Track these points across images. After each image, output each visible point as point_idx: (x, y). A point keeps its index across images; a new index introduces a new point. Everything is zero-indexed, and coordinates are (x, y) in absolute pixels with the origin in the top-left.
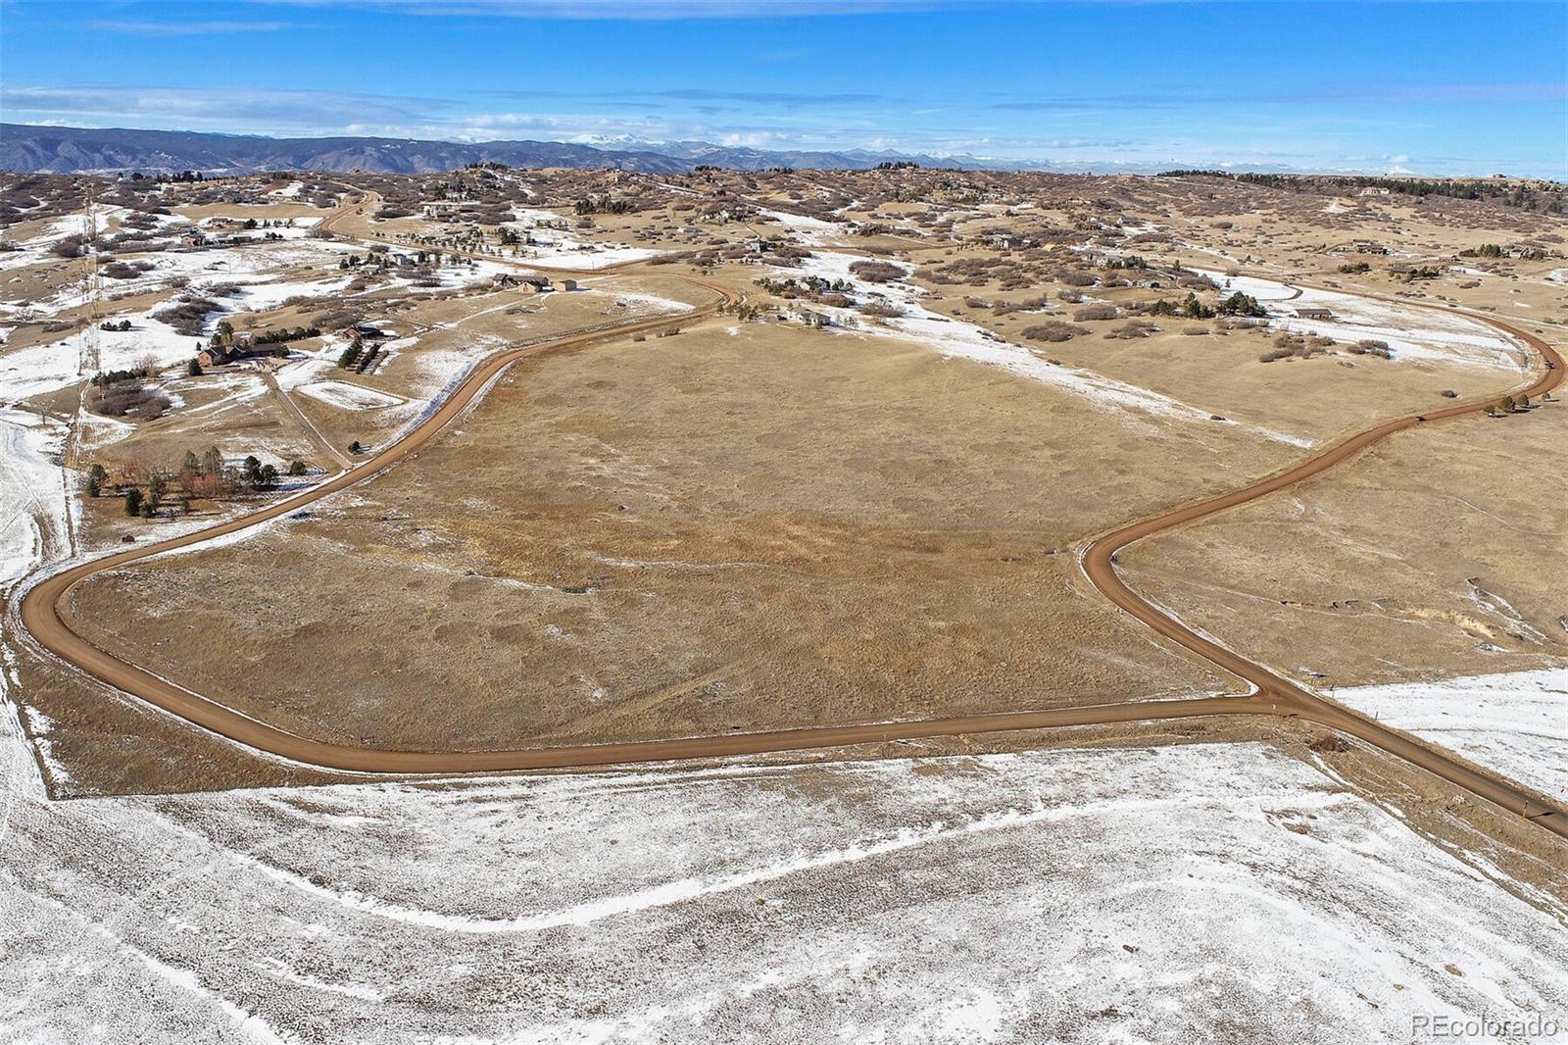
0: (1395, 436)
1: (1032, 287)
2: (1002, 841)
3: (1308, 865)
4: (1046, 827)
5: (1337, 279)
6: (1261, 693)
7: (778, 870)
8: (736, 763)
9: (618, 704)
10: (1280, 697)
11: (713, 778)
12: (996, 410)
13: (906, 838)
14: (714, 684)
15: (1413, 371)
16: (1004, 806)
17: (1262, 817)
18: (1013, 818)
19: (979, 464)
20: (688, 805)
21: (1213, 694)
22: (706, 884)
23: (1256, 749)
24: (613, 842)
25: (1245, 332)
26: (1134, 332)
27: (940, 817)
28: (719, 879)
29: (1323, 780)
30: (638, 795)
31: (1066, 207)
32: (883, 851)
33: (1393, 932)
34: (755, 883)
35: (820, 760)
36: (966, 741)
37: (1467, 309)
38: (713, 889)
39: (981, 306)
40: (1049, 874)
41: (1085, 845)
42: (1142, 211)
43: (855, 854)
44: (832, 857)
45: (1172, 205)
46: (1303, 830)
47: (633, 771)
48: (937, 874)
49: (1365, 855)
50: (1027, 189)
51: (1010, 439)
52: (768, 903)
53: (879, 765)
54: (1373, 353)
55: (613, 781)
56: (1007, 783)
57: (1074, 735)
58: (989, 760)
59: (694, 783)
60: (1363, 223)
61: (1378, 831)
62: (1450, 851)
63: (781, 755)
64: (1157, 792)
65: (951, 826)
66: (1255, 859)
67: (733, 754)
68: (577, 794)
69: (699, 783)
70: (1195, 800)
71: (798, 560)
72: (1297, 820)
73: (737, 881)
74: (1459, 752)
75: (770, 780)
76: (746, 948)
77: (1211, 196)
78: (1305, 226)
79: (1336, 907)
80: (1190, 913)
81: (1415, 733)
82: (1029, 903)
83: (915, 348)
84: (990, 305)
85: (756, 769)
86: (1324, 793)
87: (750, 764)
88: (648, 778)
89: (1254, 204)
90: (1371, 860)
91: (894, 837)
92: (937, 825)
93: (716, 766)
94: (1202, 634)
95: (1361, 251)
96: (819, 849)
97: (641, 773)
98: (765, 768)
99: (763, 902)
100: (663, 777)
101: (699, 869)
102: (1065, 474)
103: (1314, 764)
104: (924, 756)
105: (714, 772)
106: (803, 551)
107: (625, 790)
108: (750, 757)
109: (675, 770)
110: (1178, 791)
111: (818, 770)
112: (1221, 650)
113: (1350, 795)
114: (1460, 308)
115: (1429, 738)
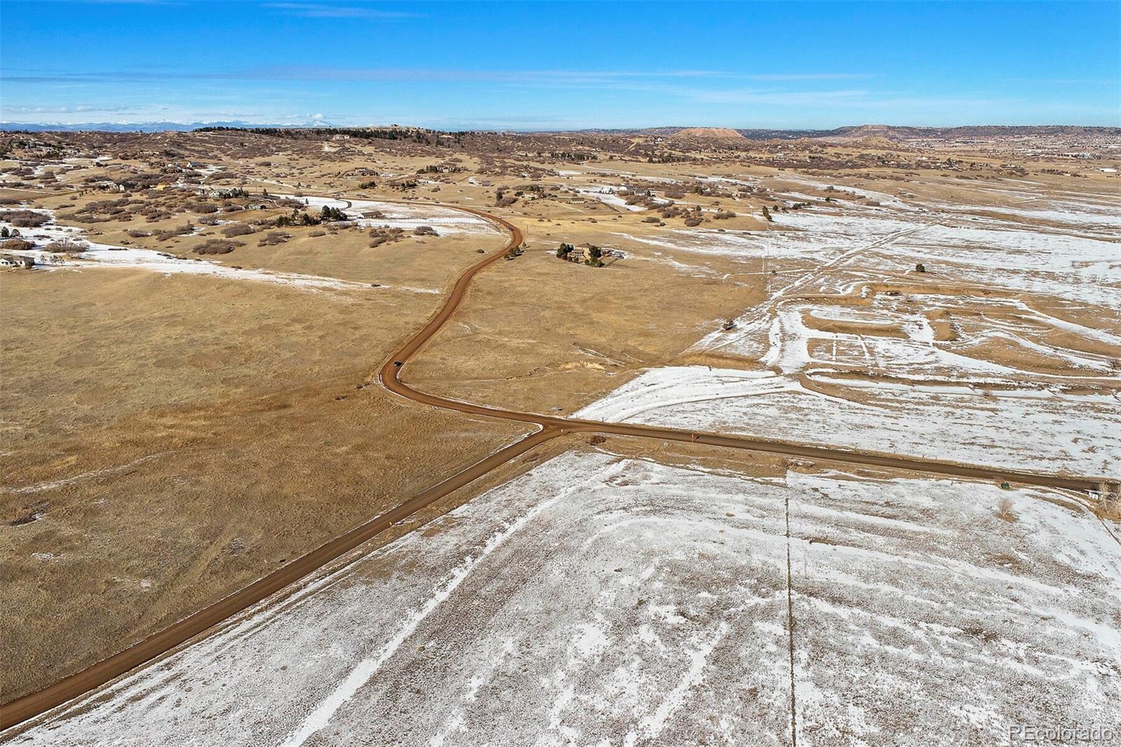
0: (475, 278)
1: (172, 217)
2: (508, 552)
3: (642, 498)
4: (520, 534)
5: (363, 192)
6: (545, 427)
7: (409, 628)
8: (311, 581)
9: (171, 584)
10: (555, 427)
11: (304, 597)
12: (238, 305)
13: (460, 575)
14: (233, 540)
15: (455, 241)
16: (490, 533)
17: (604, 485)
18: (500, 538)
19: (258, 344)
20: (308, 621)
21: (526, 436)
22: (377, 658)
23: (570, 455)
24: (284, 668)
25: (346, 231)
26: (276, 240)
27: (466, 553)
28: (381, 651)
29: (612, 458)
30: (264, 632)
31: (141, 157)
32: (455, 586)
33: (697, 510)
34: (405, 641)
35: (362, 555)
36: (434, 508)
37: (444, 204)
38: (384, 657)
39: (143, 236)
40: (548, 556)
41: (548, 533)
42: (201, 158)
43: (442, 596)
44: (431, 605)
45: (218, 152)
46: (626, 484)
47: (241, 619)
48: (496, 584)
49: (658, 484)
50: (95, 145)
51: (264, 322)
52: (426, 646)
53: (400, 542)
54: (428, 234)
55: (232, 633)
56: (480, 521)
57: (485, 481)
58: (457, 512)
59: (295, 606)
60: (352, 157)
61: (652, 471)
62: (682, 468)
63: (334, 563)
64: (551, 493)
65: (475, 556)
66: (621, 505)
67: (302, 576)
68: (217, 654)
69: (298, 604)
70: (570, 490)
71: (194, 440)
72: (619, 480)
73: (393, 646)
74: (646, 424)
75: (343, 581)
76: (443, 677)
77: (242, 144)
78: (317, 161)
79: (669, 510)
80: (623, 541)
81: (624, 422)
82: (555, 573)
83: (133, 272)
84: (150, 234)
85: (328, 579)
86: (615, 464)
87: (321, 578)
88: (257, 619)
89: (274, 149)
90: (662, 485)
91: (453, 577)
92: (468, 559)
93: (299, 589)
94: (489, 407)
95: (363, 175)
96: (420, 603)
97: (250, 617)
98: (332, 576)
99: (424, 649)
100: (268, 614)
101: (361, 654)
102: (321, 337)
103: (600, 452)
104: (420, 526)
105: (301, 593)
106: (192, 434)
107: (249, 634)
108: (314, 574)
109: (271, 605)
110: (559, 489)
111: (367, 562)
112: (506, 412)
113: (626, 460)
114: (441, 203)
115: (631, 422)
